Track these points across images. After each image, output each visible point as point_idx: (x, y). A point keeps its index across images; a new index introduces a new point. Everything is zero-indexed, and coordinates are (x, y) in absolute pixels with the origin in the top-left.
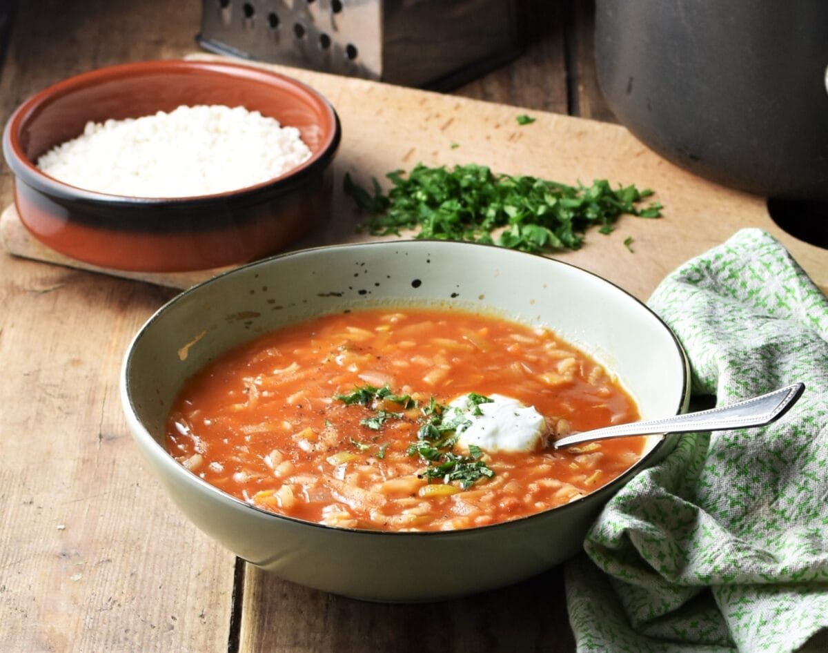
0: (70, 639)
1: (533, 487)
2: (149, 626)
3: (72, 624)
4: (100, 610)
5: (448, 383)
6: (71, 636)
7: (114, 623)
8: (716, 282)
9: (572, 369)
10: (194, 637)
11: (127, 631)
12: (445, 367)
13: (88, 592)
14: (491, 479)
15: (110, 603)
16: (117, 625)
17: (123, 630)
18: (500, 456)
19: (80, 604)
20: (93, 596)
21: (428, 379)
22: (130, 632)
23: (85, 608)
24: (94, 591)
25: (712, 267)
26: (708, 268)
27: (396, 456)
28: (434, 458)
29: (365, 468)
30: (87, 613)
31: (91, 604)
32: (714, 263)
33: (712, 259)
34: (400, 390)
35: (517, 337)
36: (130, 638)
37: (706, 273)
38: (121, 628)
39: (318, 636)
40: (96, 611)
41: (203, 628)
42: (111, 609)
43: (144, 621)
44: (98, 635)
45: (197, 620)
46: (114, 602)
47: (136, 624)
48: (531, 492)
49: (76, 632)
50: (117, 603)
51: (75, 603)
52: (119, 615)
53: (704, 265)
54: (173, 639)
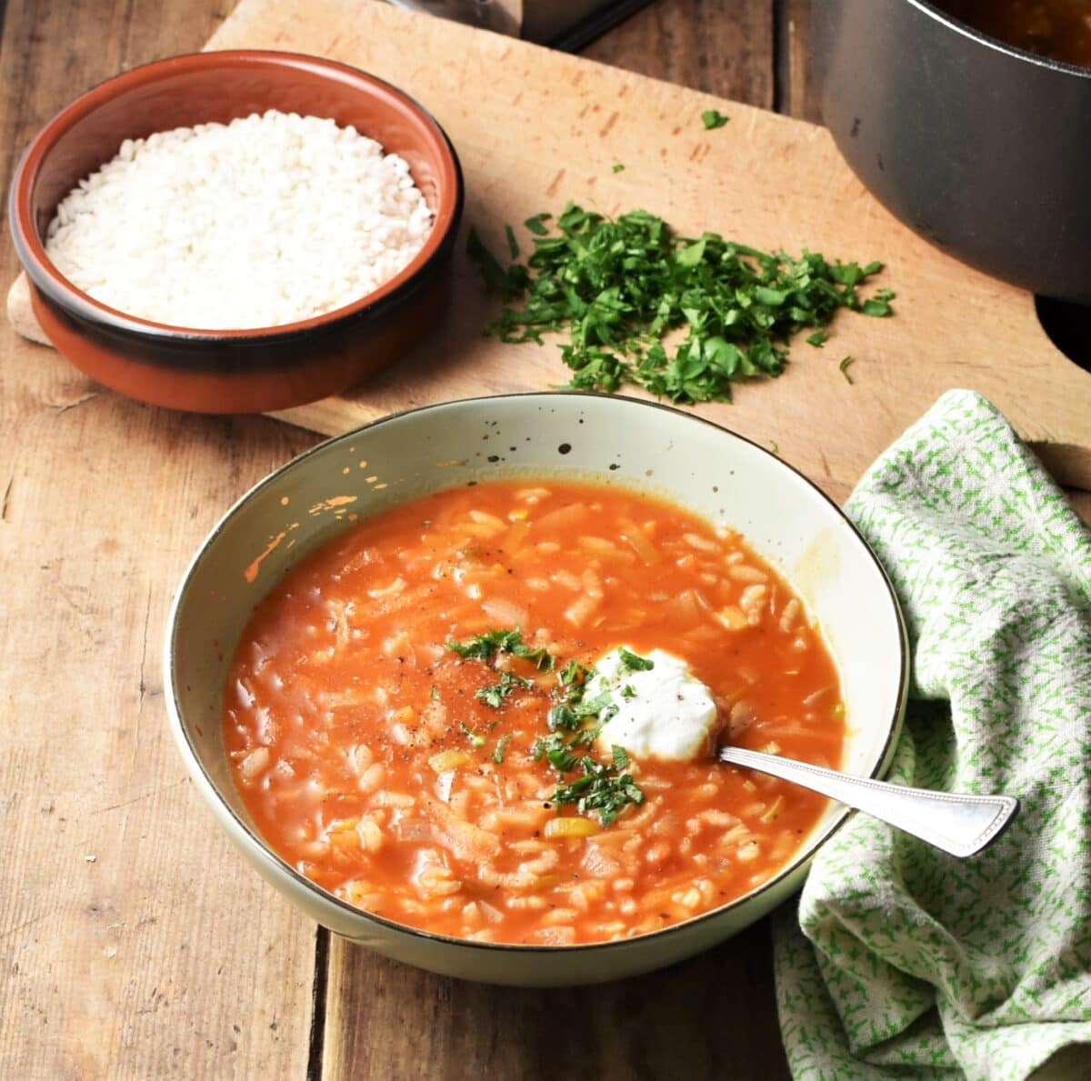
0: (103, 1065)
1: (693, 825)
2: (204, 1043)
3: (106, 1039)
4: (141, 1012)
5: (597, 623)
6: (103, 1060)
7: (159, 1037)
8: (921, 484)
9: (760, 603)
10: (262, 1065)
11: (176, 1051)
12: (595, 594)
13: (126, 979)
14: (639, 806)
15: (154, 1000)
16: (163, 1040)
17: (171, 1049)
18: (652, 766)
19: (116, 1000)
20: (132, 986)
21: (573, 614)
22: (181, 1054)
23: (122, 1007)
24: (134, 977)
25: (914, 460)
26: (908, 462)
27: (519, 760)
28: (567, 767)
29: (476, 782)
30: (125, 1018)
31: (130, 1000)
32: (916, 454)
33: (913, 449)
34: (534, 634)
35: (692, 539)
36: (179, 1064)
37: (906, 471)
38: (169, 1046)
39: (424, 1066)
40: (136, 1013)
41: (275, 1048)
42: (156, 1010)
43: (198, 1034)
44: (138, 1057)
45: (267, 1032)
46: (160, 997)
47: (187, 1040)
48: (690, 835)
49: (110, 1053)
50: (164, 1000)
51: (110, 999)
52: (166, 1021)
53: (903, 459)
54: (235, 1068)
